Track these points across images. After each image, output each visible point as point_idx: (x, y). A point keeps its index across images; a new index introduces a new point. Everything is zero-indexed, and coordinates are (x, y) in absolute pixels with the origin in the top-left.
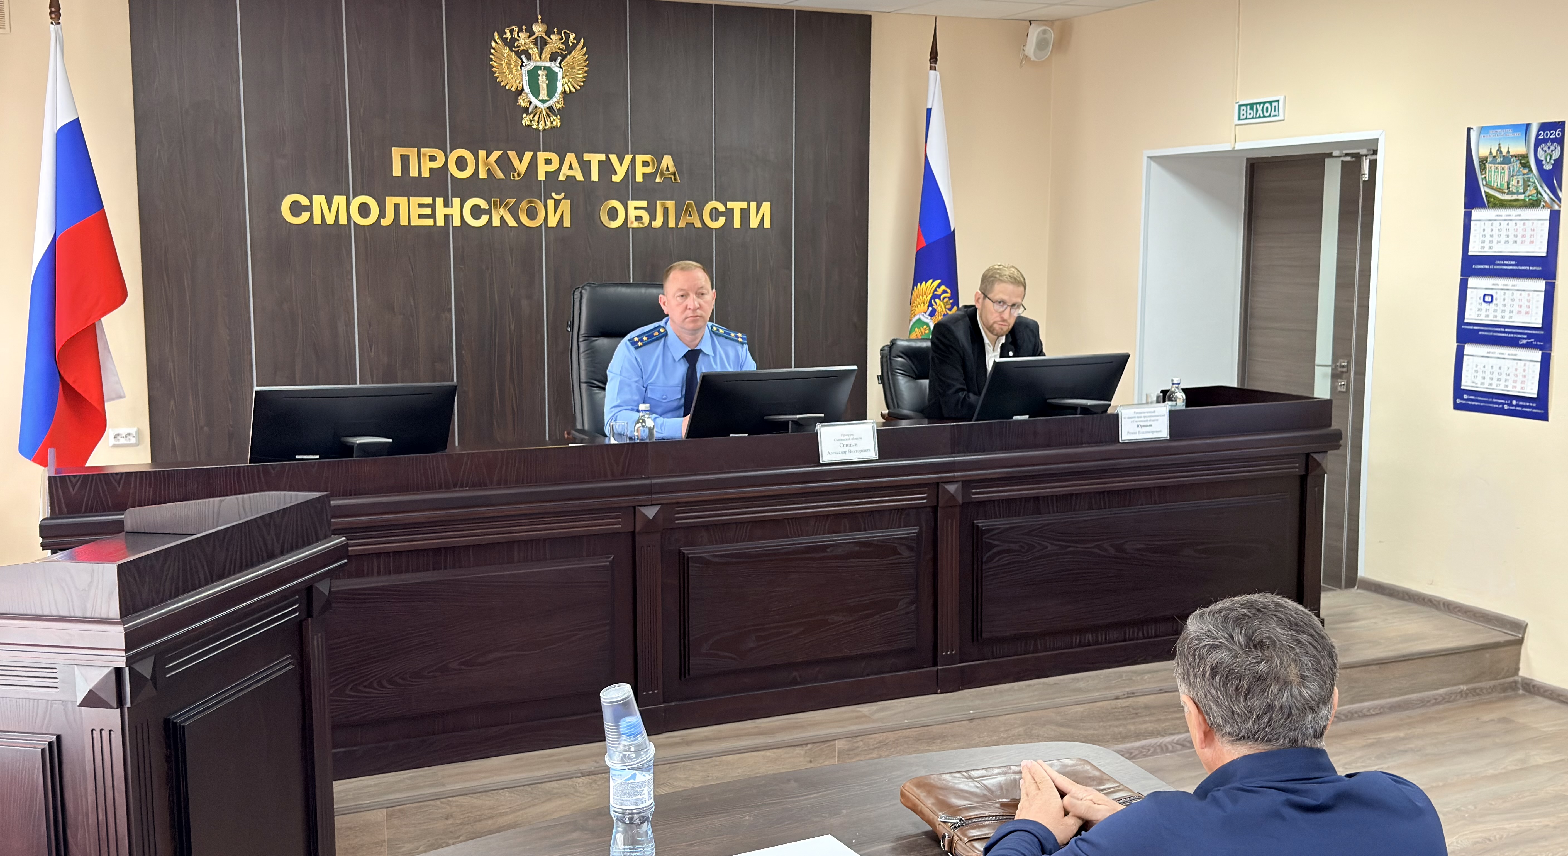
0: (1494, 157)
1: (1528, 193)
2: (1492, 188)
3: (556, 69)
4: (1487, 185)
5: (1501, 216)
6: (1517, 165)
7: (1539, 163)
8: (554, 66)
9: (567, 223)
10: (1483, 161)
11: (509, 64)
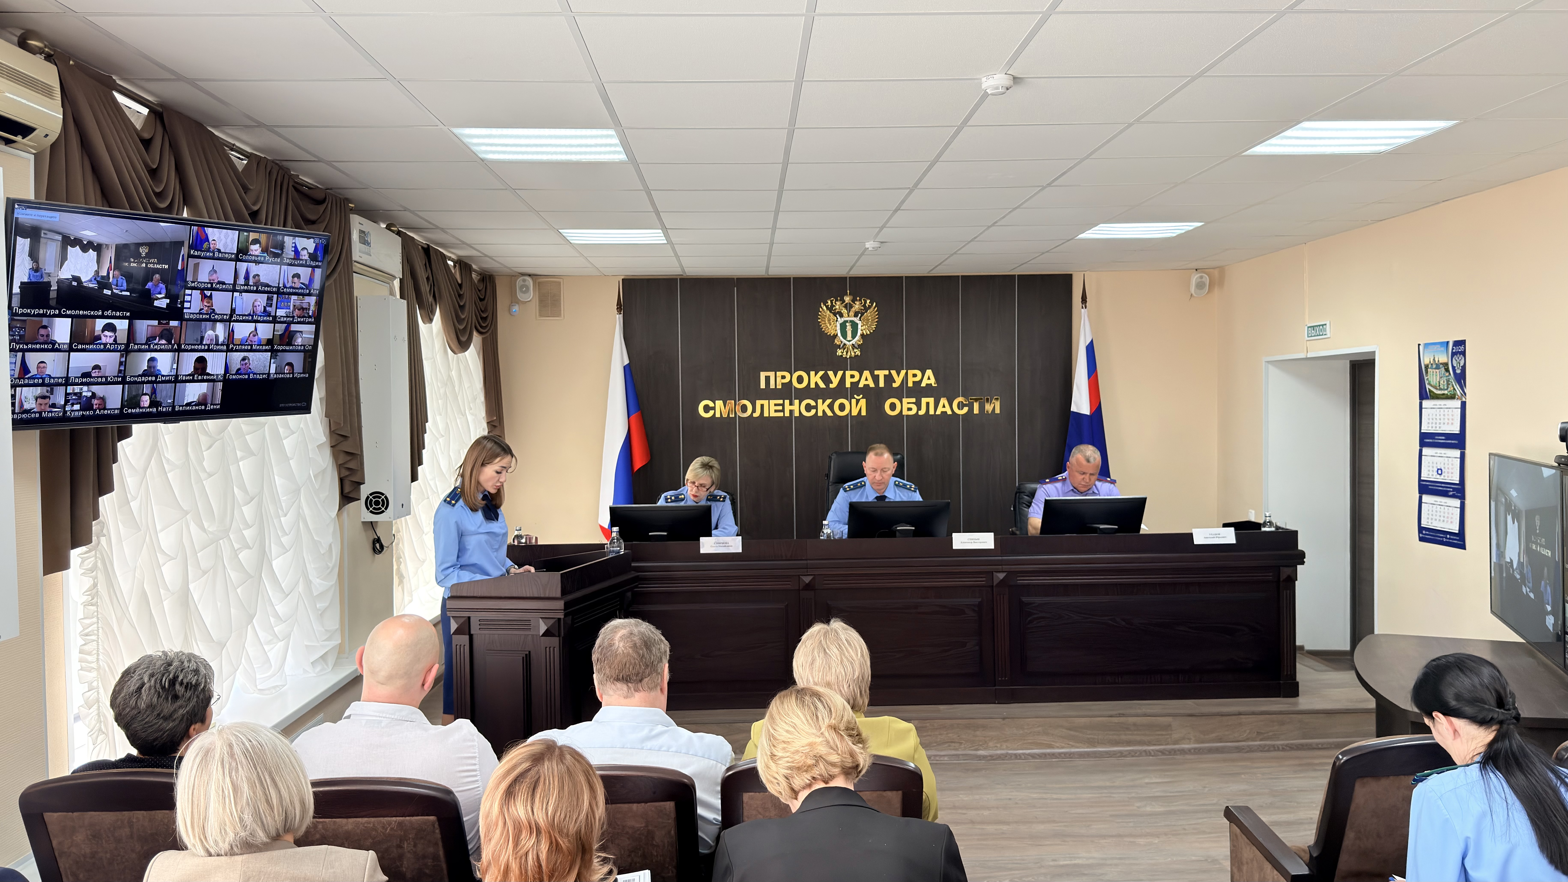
0: (1432, 364)
1: (1449, 389)
2: (1431, 386)
3: (858, 322)
4: (1429, 384)
5: (1436, 405)
6: (1443, 370)
7: (1453, 368)
8: (856, 320)
9: (864, 413)
10: (1427, 367)
11: (829, 320)
